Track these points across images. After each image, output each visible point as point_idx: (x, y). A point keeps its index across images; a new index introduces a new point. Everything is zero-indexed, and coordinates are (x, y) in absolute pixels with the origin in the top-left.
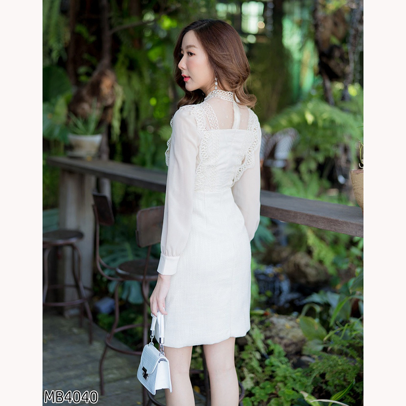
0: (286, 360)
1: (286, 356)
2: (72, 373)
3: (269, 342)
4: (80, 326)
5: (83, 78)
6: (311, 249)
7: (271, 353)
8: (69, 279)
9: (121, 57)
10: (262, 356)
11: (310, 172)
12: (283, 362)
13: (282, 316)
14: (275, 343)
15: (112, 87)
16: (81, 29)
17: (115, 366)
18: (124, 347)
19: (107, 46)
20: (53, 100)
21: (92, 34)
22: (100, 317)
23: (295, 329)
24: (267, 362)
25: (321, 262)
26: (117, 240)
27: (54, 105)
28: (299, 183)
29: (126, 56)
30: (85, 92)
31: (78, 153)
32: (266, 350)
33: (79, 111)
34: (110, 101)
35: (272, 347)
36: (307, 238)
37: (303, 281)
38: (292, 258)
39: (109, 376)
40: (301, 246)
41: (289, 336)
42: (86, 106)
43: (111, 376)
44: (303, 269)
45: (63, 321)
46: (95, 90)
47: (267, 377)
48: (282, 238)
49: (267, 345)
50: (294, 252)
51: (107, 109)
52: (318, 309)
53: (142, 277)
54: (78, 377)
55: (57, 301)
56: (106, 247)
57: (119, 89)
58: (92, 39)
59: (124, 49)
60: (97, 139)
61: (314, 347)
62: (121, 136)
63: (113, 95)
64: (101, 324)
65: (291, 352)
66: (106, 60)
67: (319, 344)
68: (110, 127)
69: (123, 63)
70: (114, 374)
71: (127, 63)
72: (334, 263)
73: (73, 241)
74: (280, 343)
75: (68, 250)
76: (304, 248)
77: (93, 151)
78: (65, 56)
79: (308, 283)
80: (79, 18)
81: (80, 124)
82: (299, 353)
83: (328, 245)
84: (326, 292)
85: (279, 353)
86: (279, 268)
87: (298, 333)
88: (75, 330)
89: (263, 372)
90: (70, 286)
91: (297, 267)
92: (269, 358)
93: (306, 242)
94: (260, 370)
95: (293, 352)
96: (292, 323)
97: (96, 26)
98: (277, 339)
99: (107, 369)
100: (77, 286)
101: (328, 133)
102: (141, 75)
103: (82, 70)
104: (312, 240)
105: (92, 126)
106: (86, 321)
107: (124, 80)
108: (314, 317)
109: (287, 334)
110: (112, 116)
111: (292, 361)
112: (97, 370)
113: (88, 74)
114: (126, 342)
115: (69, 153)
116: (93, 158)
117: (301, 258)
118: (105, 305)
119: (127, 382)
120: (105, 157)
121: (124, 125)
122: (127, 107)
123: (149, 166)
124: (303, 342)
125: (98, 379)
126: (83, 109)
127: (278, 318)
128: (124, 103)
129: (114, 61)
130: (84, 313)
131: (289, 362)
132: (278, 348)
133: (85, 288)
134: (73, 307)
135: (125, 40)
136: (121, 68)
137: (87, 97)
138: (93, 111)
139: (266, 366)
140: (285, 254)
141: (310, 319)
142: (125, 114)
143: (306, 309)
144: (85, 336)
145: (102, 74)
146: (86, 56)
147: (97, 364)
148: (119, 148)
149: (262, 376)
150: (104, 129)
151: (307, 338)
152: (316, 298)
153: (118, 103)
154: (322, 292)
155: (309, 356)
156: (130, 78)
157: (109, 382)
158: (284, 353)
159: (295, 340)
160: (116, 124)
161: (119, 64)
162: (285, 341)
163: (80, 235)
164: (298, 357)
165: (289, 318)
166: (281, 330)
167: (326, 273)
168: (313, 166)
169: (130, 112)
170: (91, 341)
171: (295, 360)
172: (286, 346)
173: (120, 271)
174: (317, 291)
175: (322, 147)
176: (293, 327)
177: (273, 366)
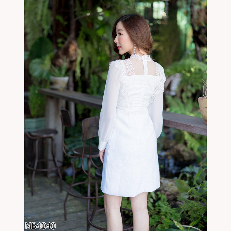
0: (168, 203)
1: (168, 201)
2: (50, 208)
3: (158, 193)
4: (56, 182)
5: (60, 45)
6: (187, 142)
7: (159, 199)
8: (50, 157)
9: (81, 33)
10: (154, 201)
11: (188, 98)
12: (166, 204)
13: (167, 179)
14: (161, 194)
15: (76, 50)
16: (60, 18)
17: (74, 205)
18: (79, 194)
19: (73, 27)
20: (43, 57)
21: (65, 20)
22: (66, 177)
23: (173, 186)
24: (157, 204)
25: (192, 149)
26: (76, 135)
27: (44, 60)
28: (181, 104)
29: (84, 33)
30: (60, 53)
31: (56, 86)
32: (156, 197)
33: (57, 63)
34: (74, 58)
35: (160, 196)
36: (184, 136)
37: (181, 160)
38: (175, 147)
39: (70, 210)
40: (181, 140)
41: (170, 190)
42: (61, 61)
43: (71, 210)
44: (182, 153)
45: (46, 180)
46: (66, 52)
47: (156, 213)
48: (171, 135)
49: (157, 195)
50: (177, 143)
51: (72, 62)
52: (188, 175)
53: (88, 156)
54: (53, 210)
55: (44, 168)
56: (70, 139)
57: (79, 51)
58: (65, 23)
59: (82, 29)
60: (66, 79)
61: (184, 196)
62: (81, 77)
63: (76, 54)
64: (67, 181)
65: (171, 199)
66: (72, 35)
67: (186, 195)
68: (74, 72)
69: (82, 37)
70: (73, 209)
71: (84, 37)
72: (199, 150)
73: (52, 135)
74: (164, 194)
75: (50, 140)
76: (182, 141)
77: (64, 85)
78: (51, 33)
79: (184, 161)
80: (58, 12)
81: (57, 71)
82: (175, 200)
83: (196, 139)
84: (193, 166)
85: (164, 199)
86: (168, 152)
87: (175, 189)
88: (53, 185)
89: (154, 209)
90: (51, 160)
91: (178, 152)
92: (157, 202)
93: (184, 138)
94: (152, 208)
95: (172, 199)
96: (172, 183)
97: (67, 16)
98: (163, 192)
99: (69, 206)
100: (54, 160)
101: (198, 76)
102: (92, 43)
103: (60, 40)
104: (187, 137)
105: (63, 72)
106: (59, 180)
107: (82, 46)
108: (186, 180)
109: (169, 189)
110: (75, 66)
111: (171, 204)
112: (63, 207)
113: (63, 43)
114: (81, 192)
115: (51, 87)
116: (64, 89)
117: (181, 147)
118: (70, 171)
119: (80, 214)
120: (72, 89)
121: (82, 71)
122: (84, 61)
123: (95, 94)
124: (178, 193)
125: (63, 212)
126: (59, 62)
127: (164, 180)
128: (82, 59)
129: (77, 36)
130: (58, 175)
131: (169, 204)
132: (163, 197)
133: (58, 161)
134: (52, 172)
135: (83, 24)
136: (81, 39)
137: (61, 56)
138: (64, 64)
139: (156, 206)
140: (171, 145)
141: (183, 181)
142: (83, 65)
143: (181, 175)
144: (58, 188)
145: (70, 43)
146: (62, 33)
147: (63, 204)
148: (80, 84)
149: (153, 212)
150: (70, 73)
151: (180, 192)
152: (187, 169)
153: (79, 59)
154: (191, 166)
155: (181, 201)
156: (86, 45)
157: (70, 213)
158: (166, 200)
159: (173, 192)
160: (78, 71)
161: (80, 37)
162: (167, 193)
163: (56, 132)
164: (174, 202)
165: (171, 180)
166: (165, 186)
167: (195, 155)
168: (189, 94)
169: (86, 64)
170: (61, 191)
171: (172, 203)
172: (168, 195)
173: (75, 152)
174: (188, 166)
175: (194, 84)
176: (172, 185)
177: (160, 206)
